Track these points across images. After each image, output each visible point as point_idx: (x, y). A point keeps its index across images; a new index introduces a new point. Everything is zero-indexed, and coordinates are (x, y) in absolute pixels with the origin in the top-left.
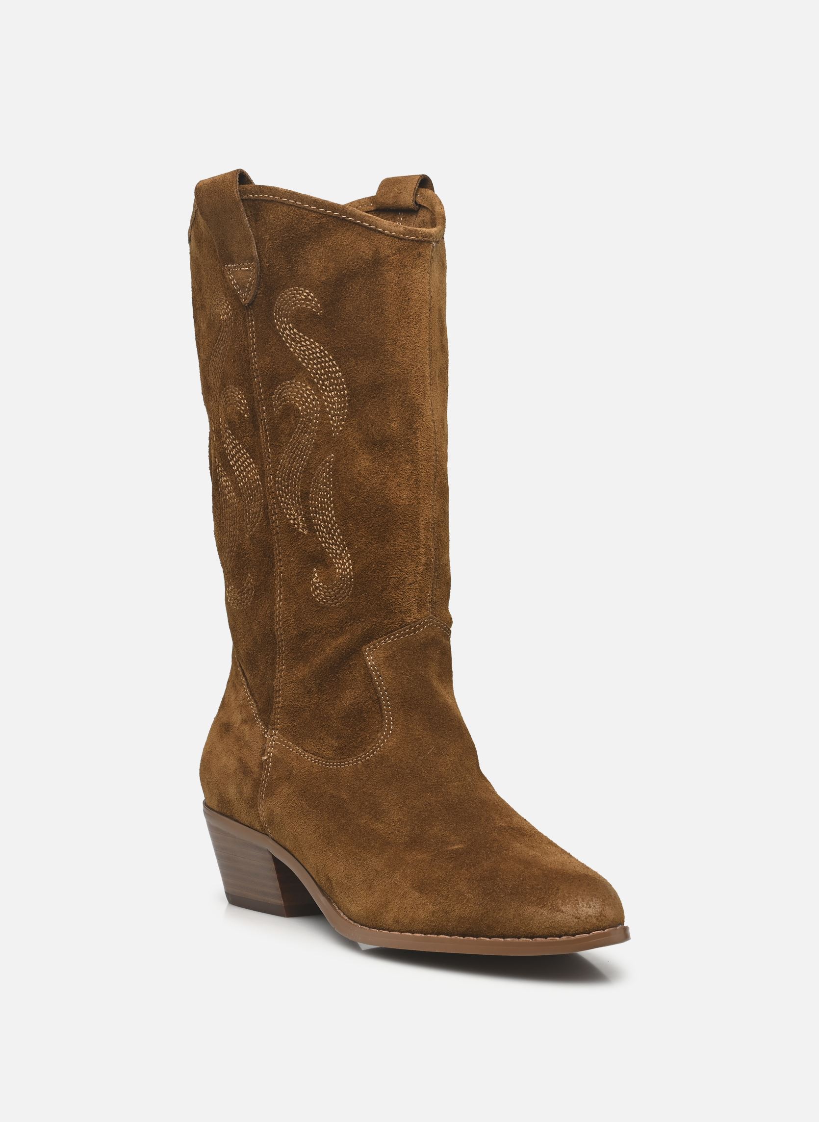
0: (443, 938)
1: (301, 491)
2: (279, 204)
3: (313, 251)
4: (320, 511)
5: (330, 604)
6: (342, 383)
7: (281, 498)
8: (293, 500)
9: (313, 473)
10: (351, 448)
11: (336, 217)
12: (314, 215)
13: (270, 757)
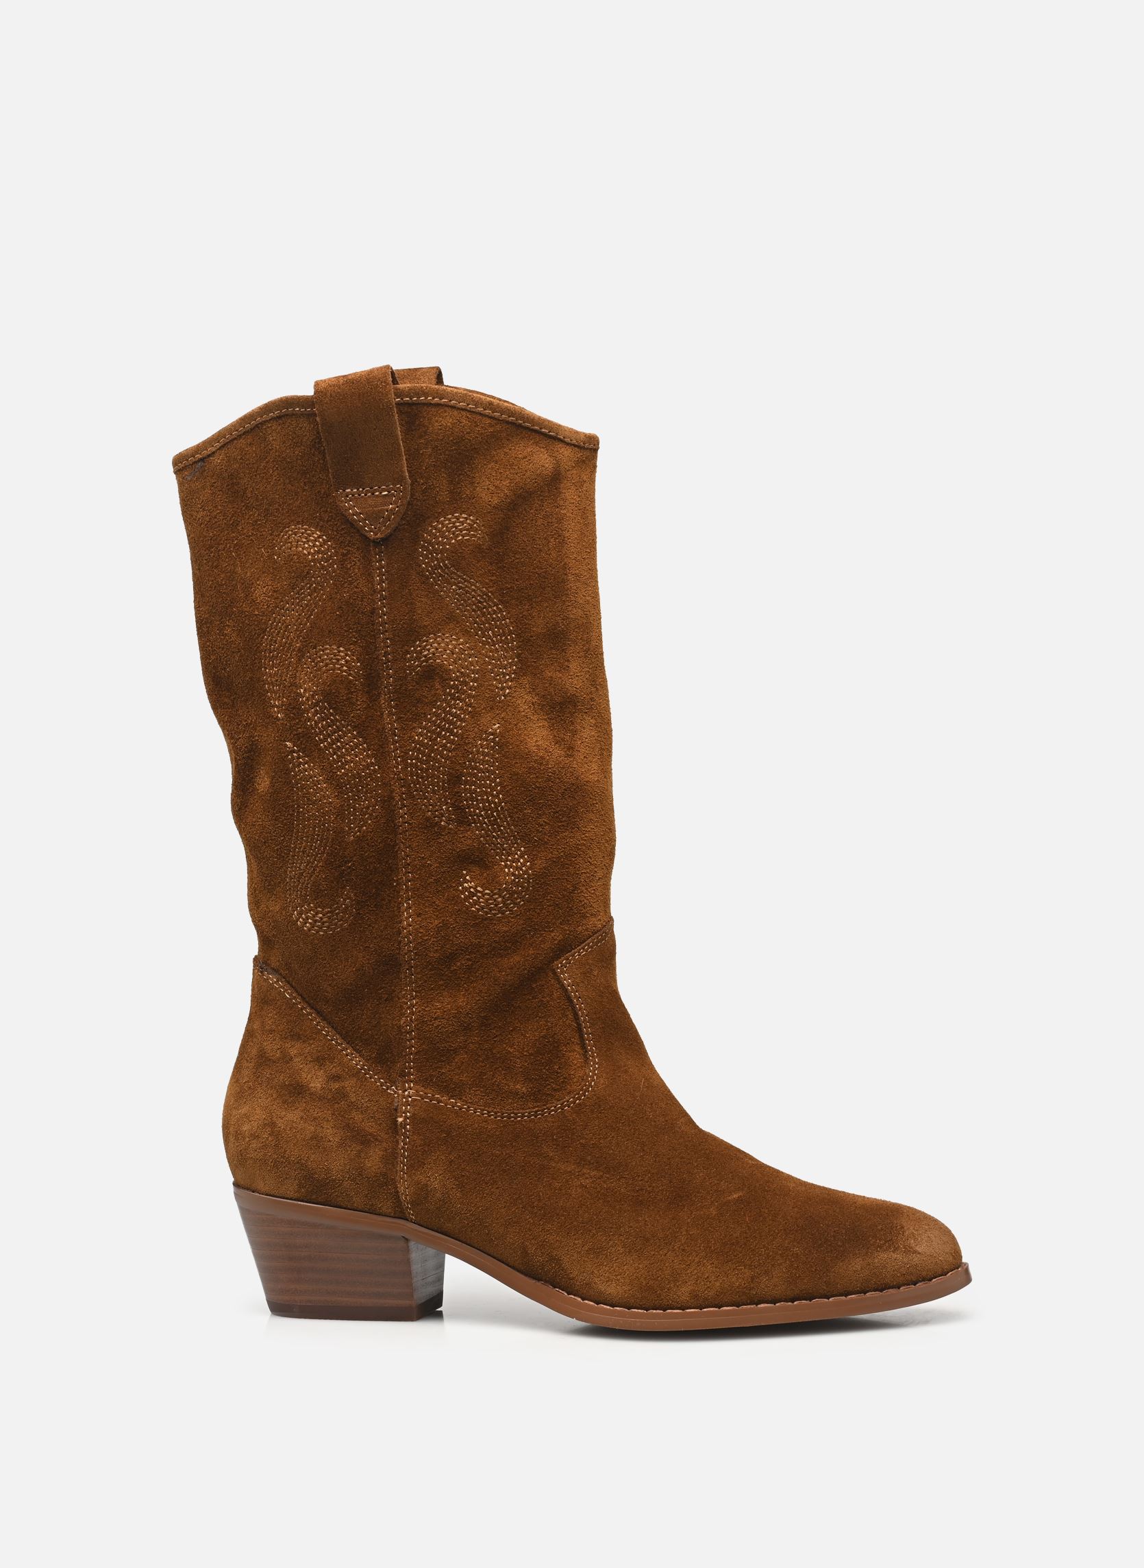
0: (765, 1307)
1: (449, 774)
2: (446, 409)
3: (482, 466)
4: (479, 798)
5: (495, 915)
6: (511, 633)
7: (415, 785)
8: (433, 786)
9: (470, 750)
10: (523, 713)
11: (512, 423)
12: (488, 421)
13: (406, 1118)
